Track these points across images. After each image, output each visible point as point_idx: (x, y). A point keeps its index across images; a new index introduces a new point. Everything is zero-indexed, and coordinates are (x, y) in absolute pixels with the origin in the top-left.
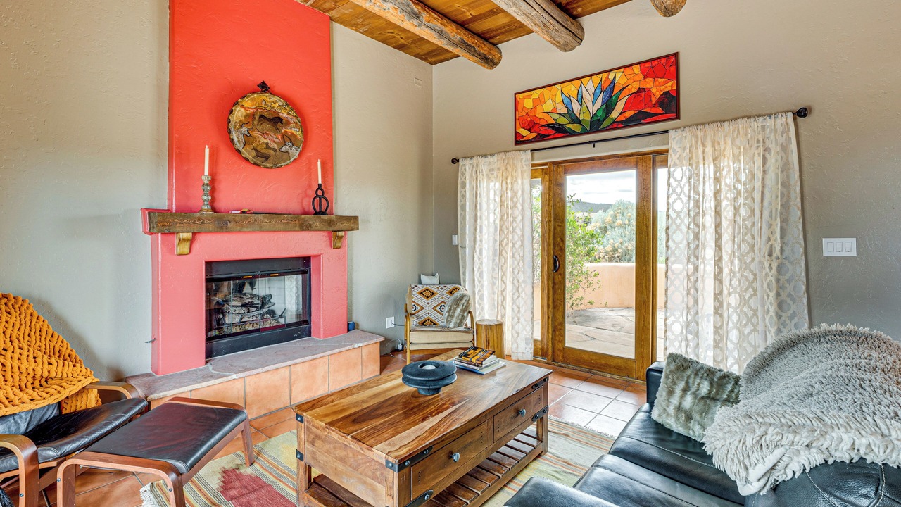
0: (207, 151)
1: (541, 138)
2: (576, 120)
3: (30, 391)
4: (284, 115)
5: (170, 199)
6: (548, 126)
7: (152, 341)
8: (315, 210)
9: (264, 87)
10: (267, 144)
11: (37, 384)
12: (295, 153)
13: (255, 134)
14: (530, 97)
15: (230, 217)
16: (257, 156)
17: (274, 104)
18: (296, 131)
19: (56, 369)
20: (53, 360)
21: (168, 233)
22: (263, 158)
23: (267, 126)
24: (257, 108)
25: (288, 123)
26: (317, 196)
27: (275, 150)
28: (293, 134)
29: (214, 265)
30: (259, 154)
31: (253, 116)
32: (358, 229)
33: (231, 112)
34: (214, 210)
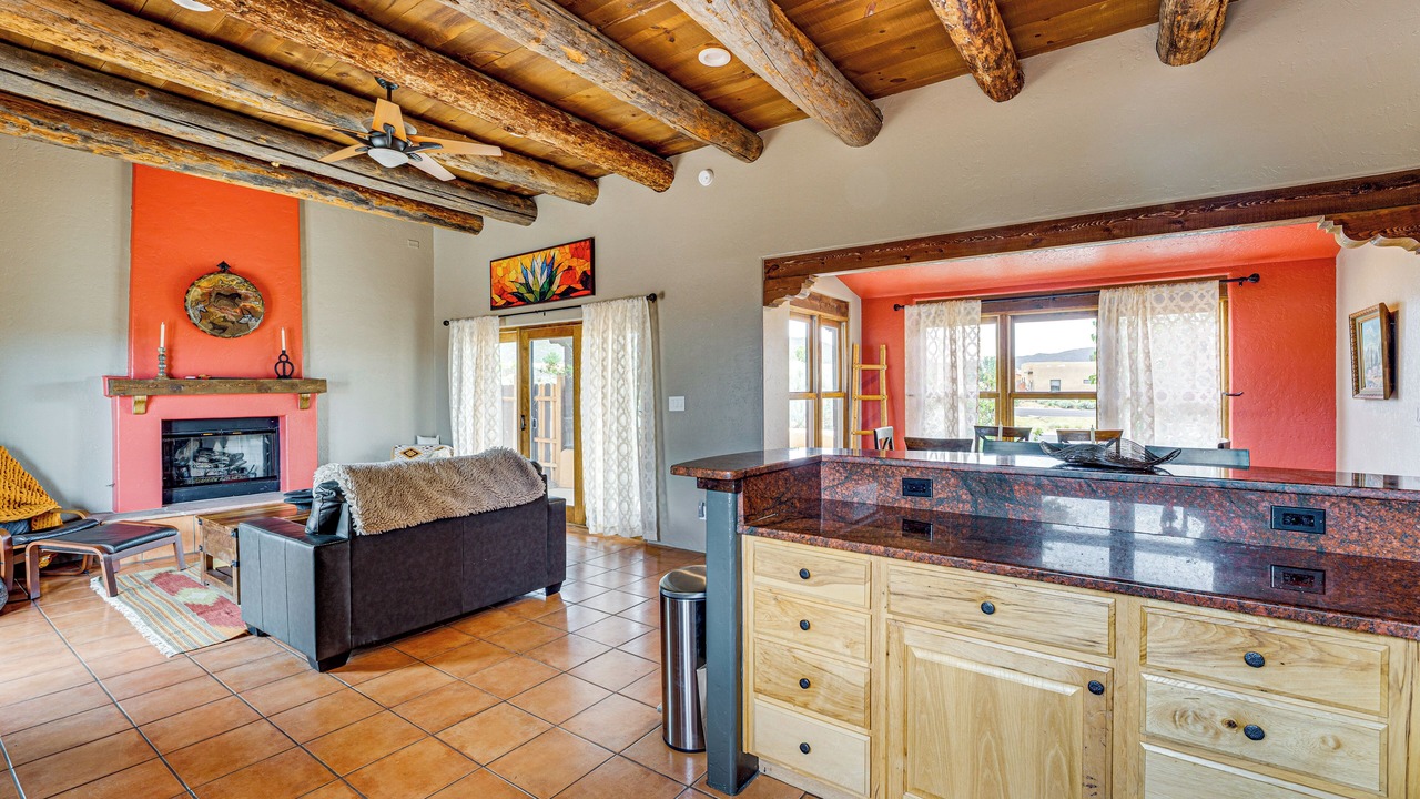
0: (163, 327)
1: (508, 305)
2: (530, 290)
3: (7, 510)
4: (243, 291)
5: (129, 368)
6: (513, 293)
7: (113, 485)
8: (278, 374)
9: (224, 268)
10: (224, 317)
11: (11, 506)
12: (255, 324)
13: (212, 310)
14: (500, 265)
15: (183, 382)
16: (214, 328)
17: (233, 282)
18: (257, 305)
19: (26, 497)
20: (24, 490)
21: (125, 395)
22: (219, 329)
23: (225, 302)
24: (214, 287)
25: (247, 298)
26: (281, 361)
27: (233, 323)
28: (252, 307)
29: (174, 424)
30: (215, 326)
31: (210, 294)
32: (326, 391)
33: (188, 292)
34: (170, 376)
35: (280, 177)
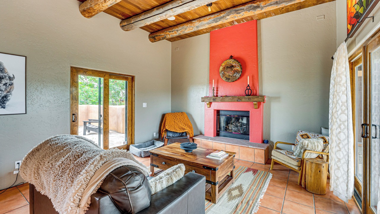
0: (213, 80)
1: (353, 27)
2: (361, 4)
4: (234, 64)
5: (209, 94)
6: (354, 16)
7: (204, 128)
8: (246, 94)
9: (231, 57)
10: (229, 75)
12: (238, 76)
13: (225, 73)
15: (216, 98)
16: (226, 79)
21: (205, 102)
22: (228, 79)
23: (229, 69)
24: (226, 65)
25: (235, 66)
26: (247, 89)
27: (231, 76)
28: (237, 69)
31: (224, 68)
33: (219, 68)
35: (222, 15)
